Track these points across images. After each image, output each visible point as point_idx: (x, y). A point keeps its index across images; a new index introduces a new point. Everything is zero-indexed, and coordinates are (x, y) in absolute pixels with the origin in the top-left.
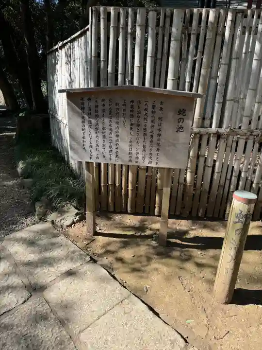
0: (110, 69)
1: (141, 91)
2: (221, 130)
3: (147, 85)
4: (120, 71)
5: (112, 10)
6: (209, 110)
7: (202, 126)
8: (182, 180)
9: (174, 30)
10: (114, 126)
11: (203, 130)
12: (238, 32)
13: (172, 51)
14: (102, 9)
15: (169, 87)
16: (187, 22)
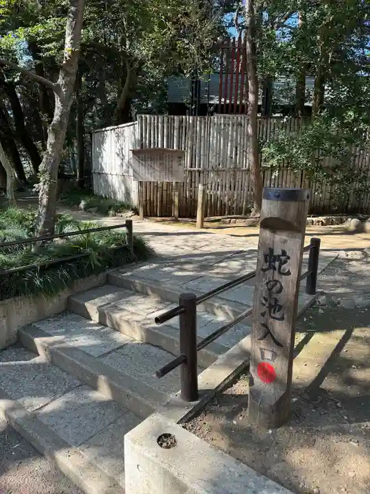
0: (147, 142)
1: (162, 149)
2: (200, 169)
3: (165, 147)
4: (152, 142)
5: (148, 116)
6: (194, 160)
7: (191, 167)
8: (185, 196)
9: (175, 125)
10: (152, 164)
11: (192, 169)
12: (203, 127)
13: (175, 134)
14: (143, 116)
15: (175, 148)
16: (181, 122)
